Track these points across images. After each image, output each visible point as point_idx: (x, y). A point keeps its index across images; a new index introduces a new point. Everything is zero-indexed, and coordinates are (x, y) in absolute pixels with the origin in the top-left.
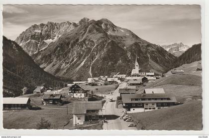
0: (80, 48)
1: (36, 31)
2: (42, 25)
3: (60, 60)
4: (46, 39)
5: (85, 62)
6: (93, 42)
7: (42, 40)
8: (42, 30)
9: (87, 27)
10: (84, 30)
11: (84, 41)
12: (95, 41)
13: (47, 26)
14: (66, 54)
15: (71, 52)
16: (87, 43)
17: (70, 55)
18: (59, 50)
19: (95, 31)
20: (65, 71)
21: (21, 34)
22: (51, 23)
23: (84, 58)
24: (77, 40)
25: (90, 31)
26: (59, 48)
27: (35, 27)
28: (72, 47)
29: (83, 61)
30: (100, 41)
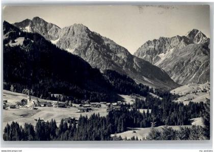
0: (191, 66)
1: (150, 47)
2: (155, 41)
3: (178, 75)
4: (159, 54)
5: (195, 76)
6: (201, 62)
7: (156, 55)
8: (155, 46)
9: (197, 50)
10: (194, 53)
11: (194, 62)
13: (159, 41)
14: (182, 71)
15: (185, 69)
16: (196, 63)
17: (185, 71)
19: (202, 54)
20: (182, 81)
21: (138, 50)
22: (163, 38)
23: (194, 73)
24: (189, 61)
25: (198, 54)
26: (177, 67)
27: (149, 43)
28: (186, 66)
30: (205, 61)
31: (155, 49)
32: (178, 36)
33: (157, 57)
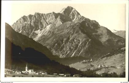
0: (71, 45)
2: (30, 16)
3: (58, 52)
4: (35, 30)
5: (74, 54)
6: (79, 41)
7: (32, 31)
8: (31, 22)
10: (73, 31)
11: (73, 40)
12: (80, 40)
14: (62, 48)
15: (65, 47)
16: (75, 41)
17: (64, 49)
18: (57, 46)
19: (80, 32)
22: (38, 14)
23: (74, 51)
24: (69, 38)
25: (77, 32)
26: (56, 44)
27: (24, 18)
28: (65, 44)
29: (73, 53)
30: (84, 40)
31: (30, 24)
32: (54, 13)
33: (34, 33)
